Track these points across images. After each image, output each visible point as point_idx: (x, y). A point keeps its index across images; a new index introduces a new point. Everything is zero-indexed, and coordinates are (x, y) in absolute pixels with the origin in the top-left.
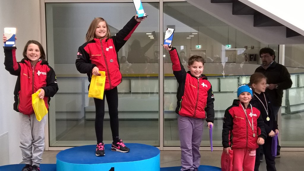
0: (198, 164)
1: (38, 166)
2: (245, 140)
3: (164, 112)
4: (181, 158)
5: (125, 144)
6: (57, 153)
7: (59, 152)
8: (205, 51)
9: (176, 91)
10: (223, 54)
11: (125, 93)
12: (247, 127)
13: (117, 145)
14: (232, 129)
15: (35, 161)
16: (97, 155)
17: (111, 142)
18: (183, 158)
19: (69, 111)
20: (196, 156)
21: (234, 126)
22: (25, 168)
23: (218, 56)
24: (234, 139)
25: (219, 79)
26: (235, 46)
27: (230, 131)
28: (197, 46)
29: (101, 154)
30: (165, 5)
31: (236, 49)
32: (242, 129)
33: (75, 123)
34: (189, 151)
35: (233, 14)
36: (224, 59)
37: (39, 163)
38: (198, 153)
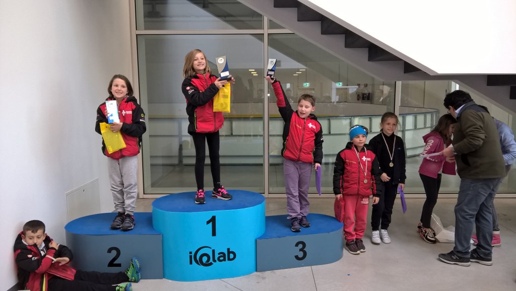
0: (307, 212)
1: (132, 214)
2: (356, 186)
3: (270, 156)
4: (288, 206)
5: (227, 191)
6: (152, 201)
7: (154, 200)
8: (314, 89)
9: (282, 133)
10: (334, 93)
11: (226, 136)
12: (359, 172)
13: (219, 192)
14: (343, 174)
15: (128, 209)
16: (196, 202)
17: (211, 189)
18: (289, 204)
19: (164, 155)
20: (304, 203)
21: (345, 171)
22: (117, 217)
23: (328, 95)
24: (345, 184)
25: (329, 119)
26: (347, 83)
27: (341, 177)
28: (305, 84)
29: (201, 201)
30: (270, 37)
31: (348, 87)
32: (353, 174)
33: (171, 168)
34: (294, 197)
35: (346, 47)
36: (335, 98)
37: (132, 212)
38: (307, 201)
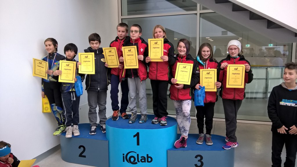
30: (202, 15)
